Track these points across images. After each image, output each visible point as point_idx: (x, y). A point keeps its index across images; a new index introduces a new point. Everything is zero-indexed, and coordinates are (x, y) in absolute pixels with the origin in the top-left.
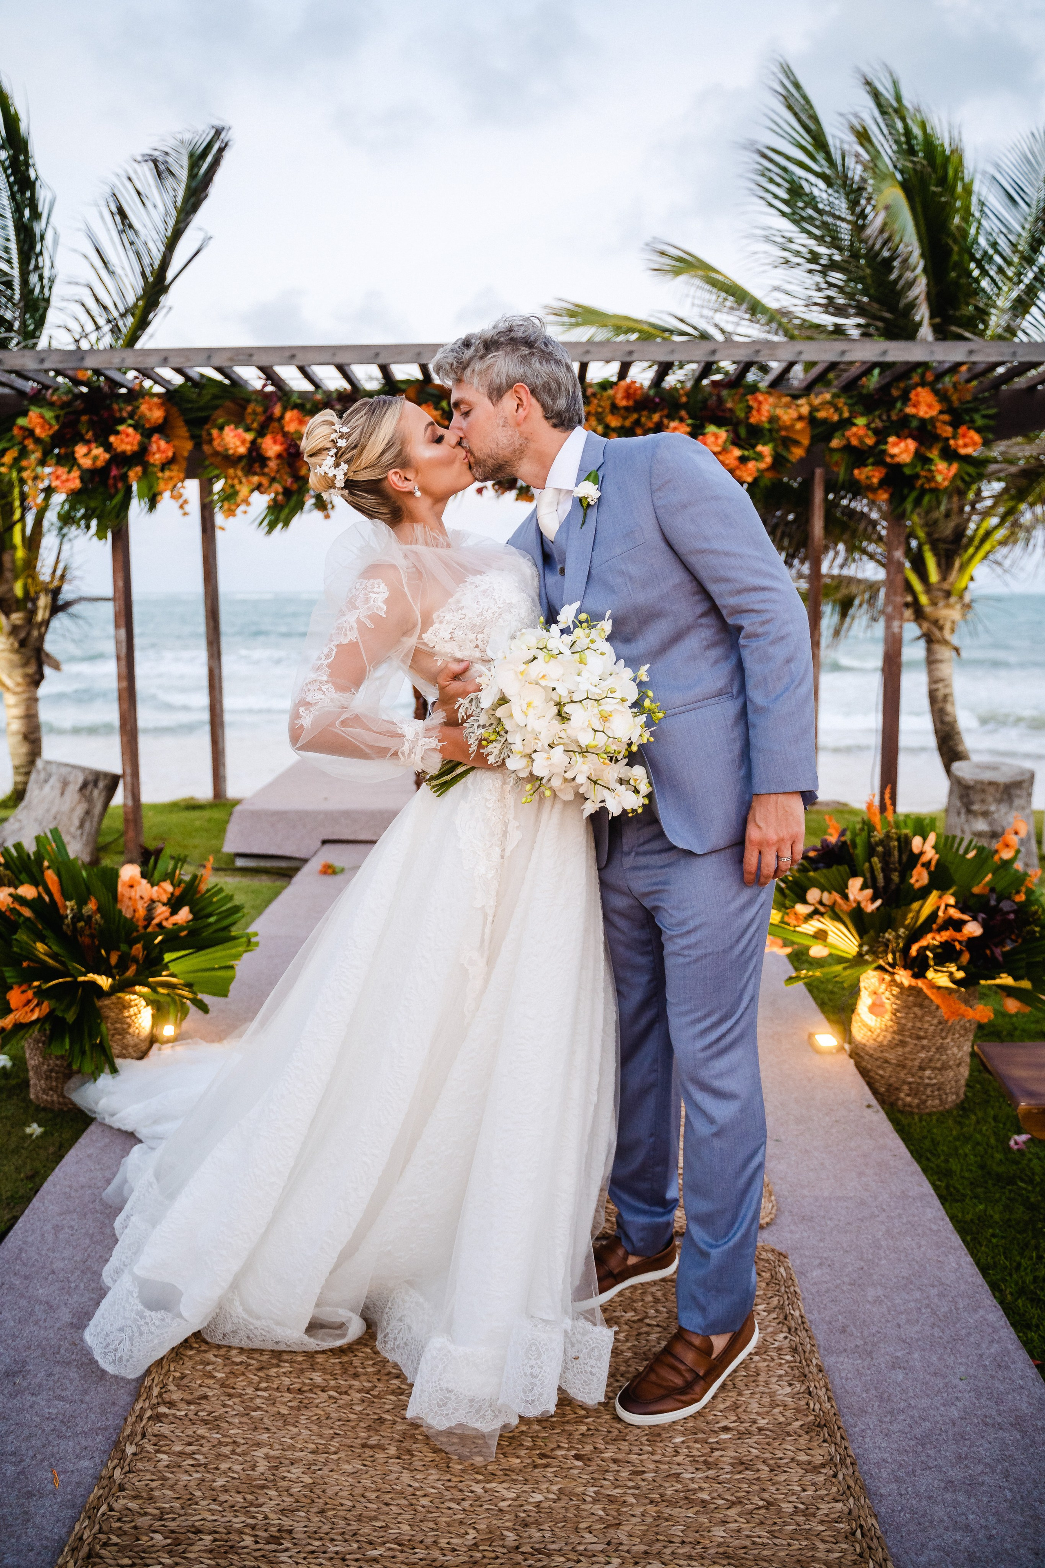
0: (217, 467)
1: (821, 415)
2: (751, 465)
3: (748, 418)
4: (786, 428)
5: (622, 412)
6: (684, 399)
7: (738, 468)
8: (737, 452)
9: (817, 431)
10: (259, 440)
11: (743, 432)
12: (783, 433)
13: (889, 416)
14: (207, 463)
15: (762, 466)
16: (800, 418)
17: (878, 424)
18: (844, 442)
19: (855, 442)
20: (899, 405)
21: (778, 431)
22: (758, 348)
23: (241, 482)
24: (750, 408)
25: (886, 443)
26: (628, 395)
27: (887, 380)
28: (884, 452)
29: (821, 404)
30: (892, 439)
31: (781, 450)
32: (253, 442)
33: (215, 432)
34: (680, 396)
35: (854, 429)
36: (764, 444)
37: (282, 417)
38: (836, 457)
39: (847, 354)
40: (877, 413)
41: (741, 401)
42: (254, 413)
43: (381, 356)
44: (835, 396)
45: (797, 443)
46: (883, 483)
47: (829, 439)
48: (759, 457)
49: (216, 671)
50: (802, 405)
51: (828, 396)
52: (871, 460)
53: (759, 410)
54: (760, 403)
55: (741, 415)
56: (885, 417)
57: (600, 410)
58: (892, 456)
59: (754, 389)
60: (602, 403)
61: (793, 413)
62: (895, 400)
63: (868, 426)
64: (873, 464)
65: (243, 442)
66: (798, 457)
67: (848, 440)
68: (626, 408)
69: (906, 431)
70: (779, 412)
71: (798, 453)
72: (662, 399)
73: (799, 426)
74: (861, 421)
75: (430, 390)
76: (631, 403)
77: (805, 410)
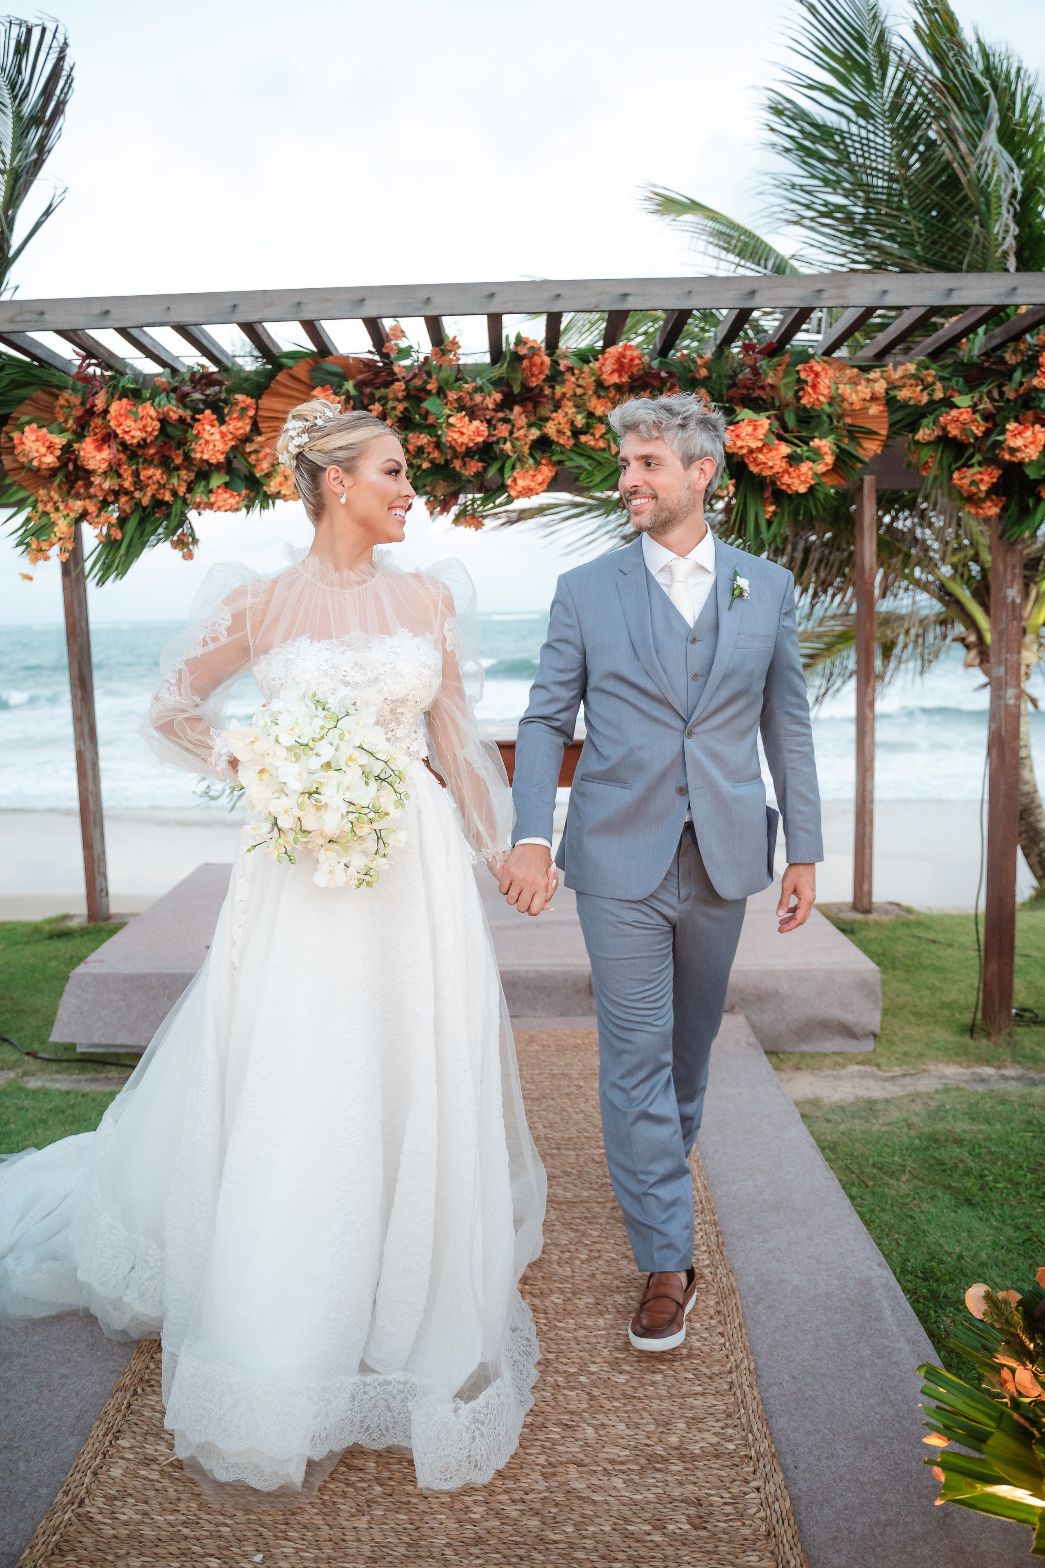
0: (21, 487)
1: (903, 394)
2: (805, 467)
3: (798, 399)
4: (853, 413)
5: (613, 392)
6: (704, 372)
7: (786, 471)
8: (785, 449)
9: (898, 416)
10: (76, 446)
11: (791, 420)
12: (848, 420)
13: (1002, 394)
14: (8, 481)
15: (821, 468)
16: (874, 398)
17: (986, 405)
18: (938, 432)
19: (954, 431)
20: (1017, 375)
21: (840, 417)
22: (819, 286)
23: (57, 509)
24: (800, 381)
25: (1003, 431)
26: (620, 367)
27: (996, 341)
28: (998, 444)
29: (902, 377)
30: (1011, 426)
31: (846, 444)
32: (67, 449)
33: (15, 435)
34: (698, 367)
35: (954, 413)
36: (821, 438)
37: (106, 411)
38: (926, 454)
39: (955, 293)
40: (985, 389)
41: (786, 374)
42: (70, 406)
43: (240, 309)
44: (921, 366)
45: (871, 433)
46: (995, 490)
47: (913, 427)
48: (816, 455)
49: (88, 755)
50: (875, 381)
51: (912, 368)
52: (978, 457)
53: (814, 387)
54: (817, 375)
55: (788, 395)
56: (996, 395)
57: (579, 391)
58: (1013, 451)
59: (804, 357)
60: (581, 382)
61: (864, 391)
62: (1012, 369)
63: (974, 408)
64: (980, 464)
65: (50, 447)
66: (871, 454)
67: (944, 429)
68: (618, 387)
69: (1030, 414)
70: (845, 389)
71: (871, 448)
72: (671, 374)
73: (874, 410)
74: (963, 401)
75: (329, 364)
76: (625, 379)
77: (880, 387)
